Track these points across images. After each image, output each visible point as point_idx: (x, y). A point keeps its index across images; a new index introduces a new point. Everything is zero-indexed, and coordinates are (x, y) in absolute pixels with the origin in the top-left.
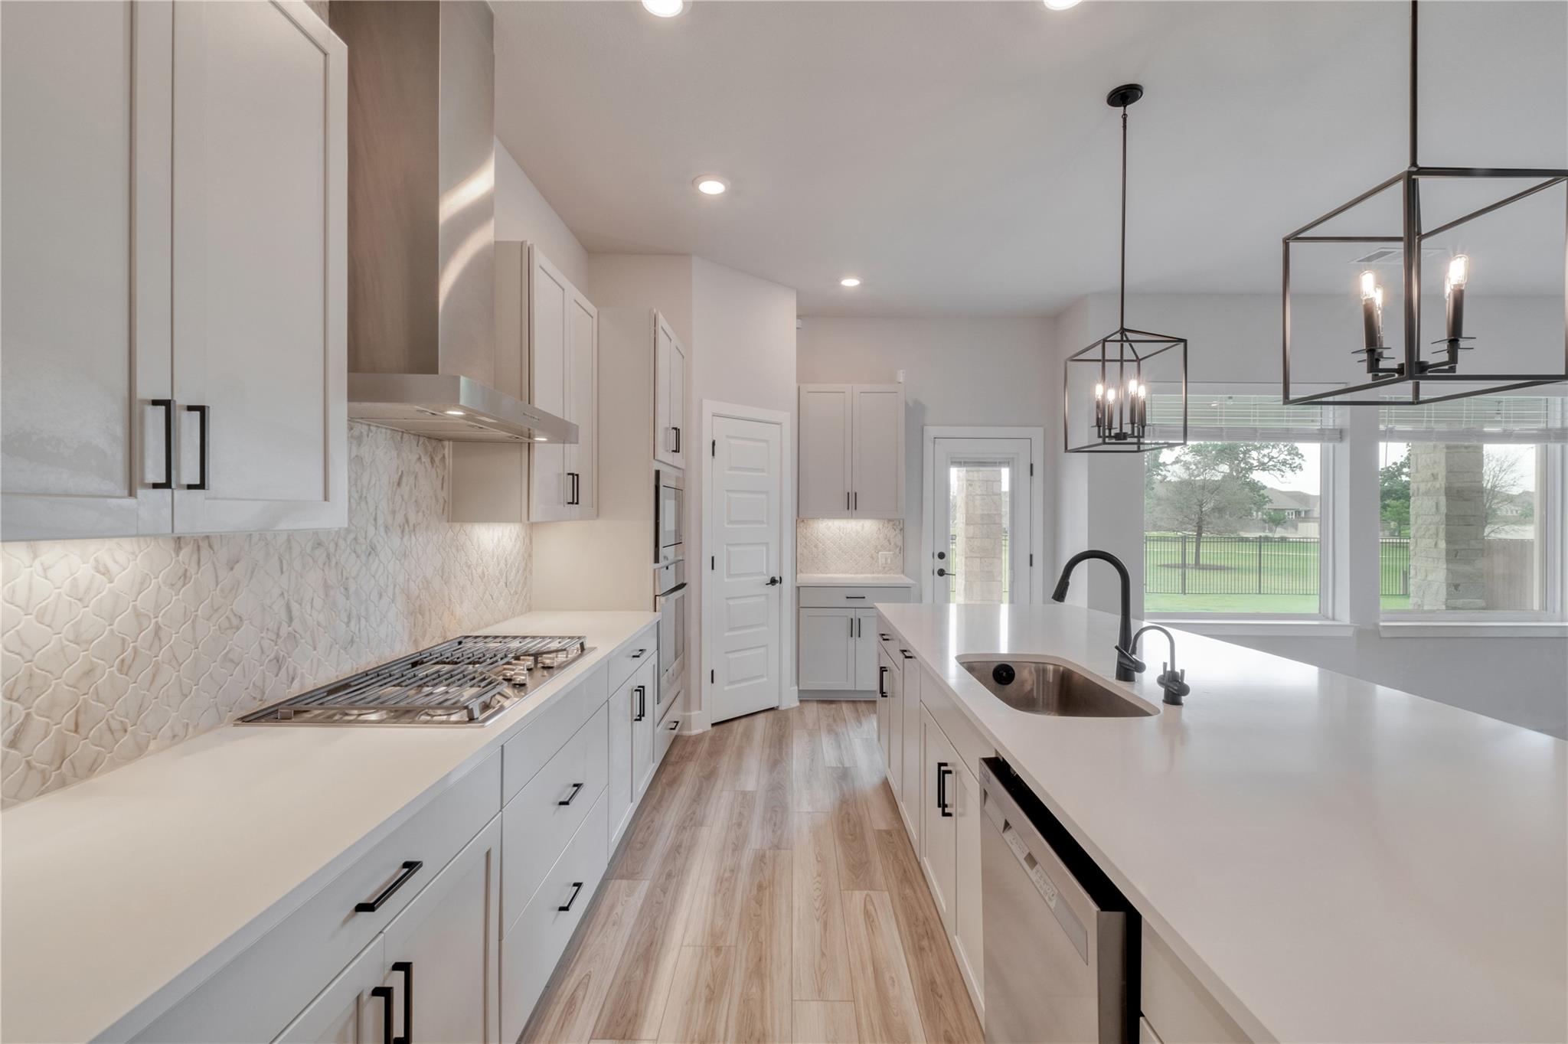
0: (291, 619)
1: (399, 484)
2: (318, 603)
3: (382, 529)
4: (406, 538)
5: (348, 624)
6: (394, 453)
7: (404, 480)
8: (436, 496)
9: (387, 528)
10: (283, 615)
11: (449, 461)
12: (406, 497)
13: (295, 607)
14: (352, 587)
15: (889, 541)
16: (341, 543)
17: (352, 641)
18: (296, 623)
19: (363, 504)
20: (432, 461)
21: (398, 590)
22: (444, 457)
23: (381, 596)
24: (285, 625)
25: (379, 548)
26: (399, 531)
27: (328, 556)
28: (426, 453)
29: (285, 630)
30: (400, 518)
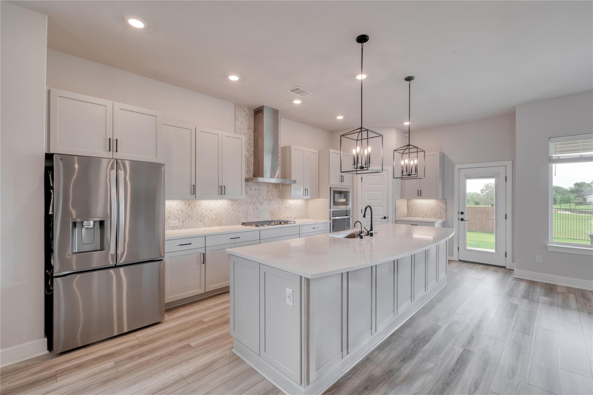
0: (247, 212)
1: (268, 192)
2: (252, 210)
3: (264, 200)
4: (270, 201)
5: (258, 214)
6: (267, 187)
7: (269, 192)
8: (277, 194)
9: (265, 200)
10: (246, 211)
11: (280, 188)
12: (270, 194)
13: (248, 211)
14: (258, 208)
15: (440, 207)
16: (256, 202)
17: (258, 217)
18: (248, 213)
19: (260, 196)
20: (276, 188)
21: (268, 210)
22: (279, 187)
23: (264, 211)
24: (246, 213)
25: (264, 203)
26: (268, 201)
27: (254, 204)
28: (275, 187)
29: (246, 214)
30: (268, 198)
